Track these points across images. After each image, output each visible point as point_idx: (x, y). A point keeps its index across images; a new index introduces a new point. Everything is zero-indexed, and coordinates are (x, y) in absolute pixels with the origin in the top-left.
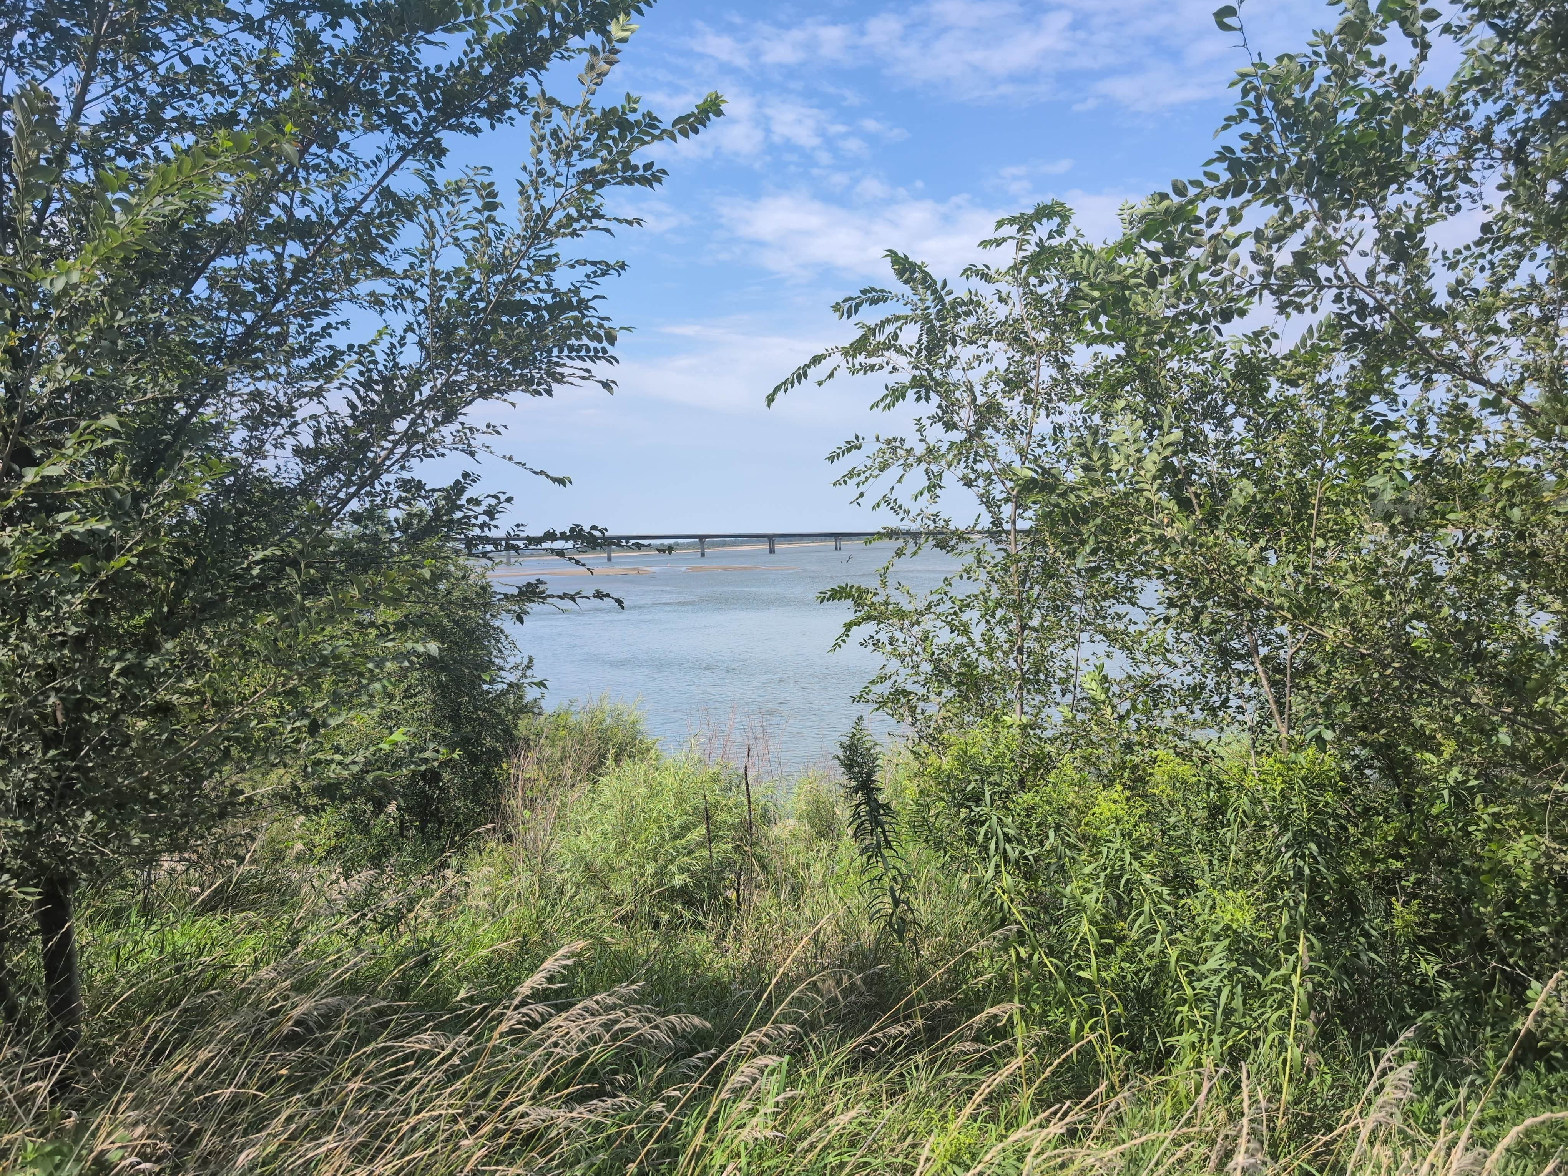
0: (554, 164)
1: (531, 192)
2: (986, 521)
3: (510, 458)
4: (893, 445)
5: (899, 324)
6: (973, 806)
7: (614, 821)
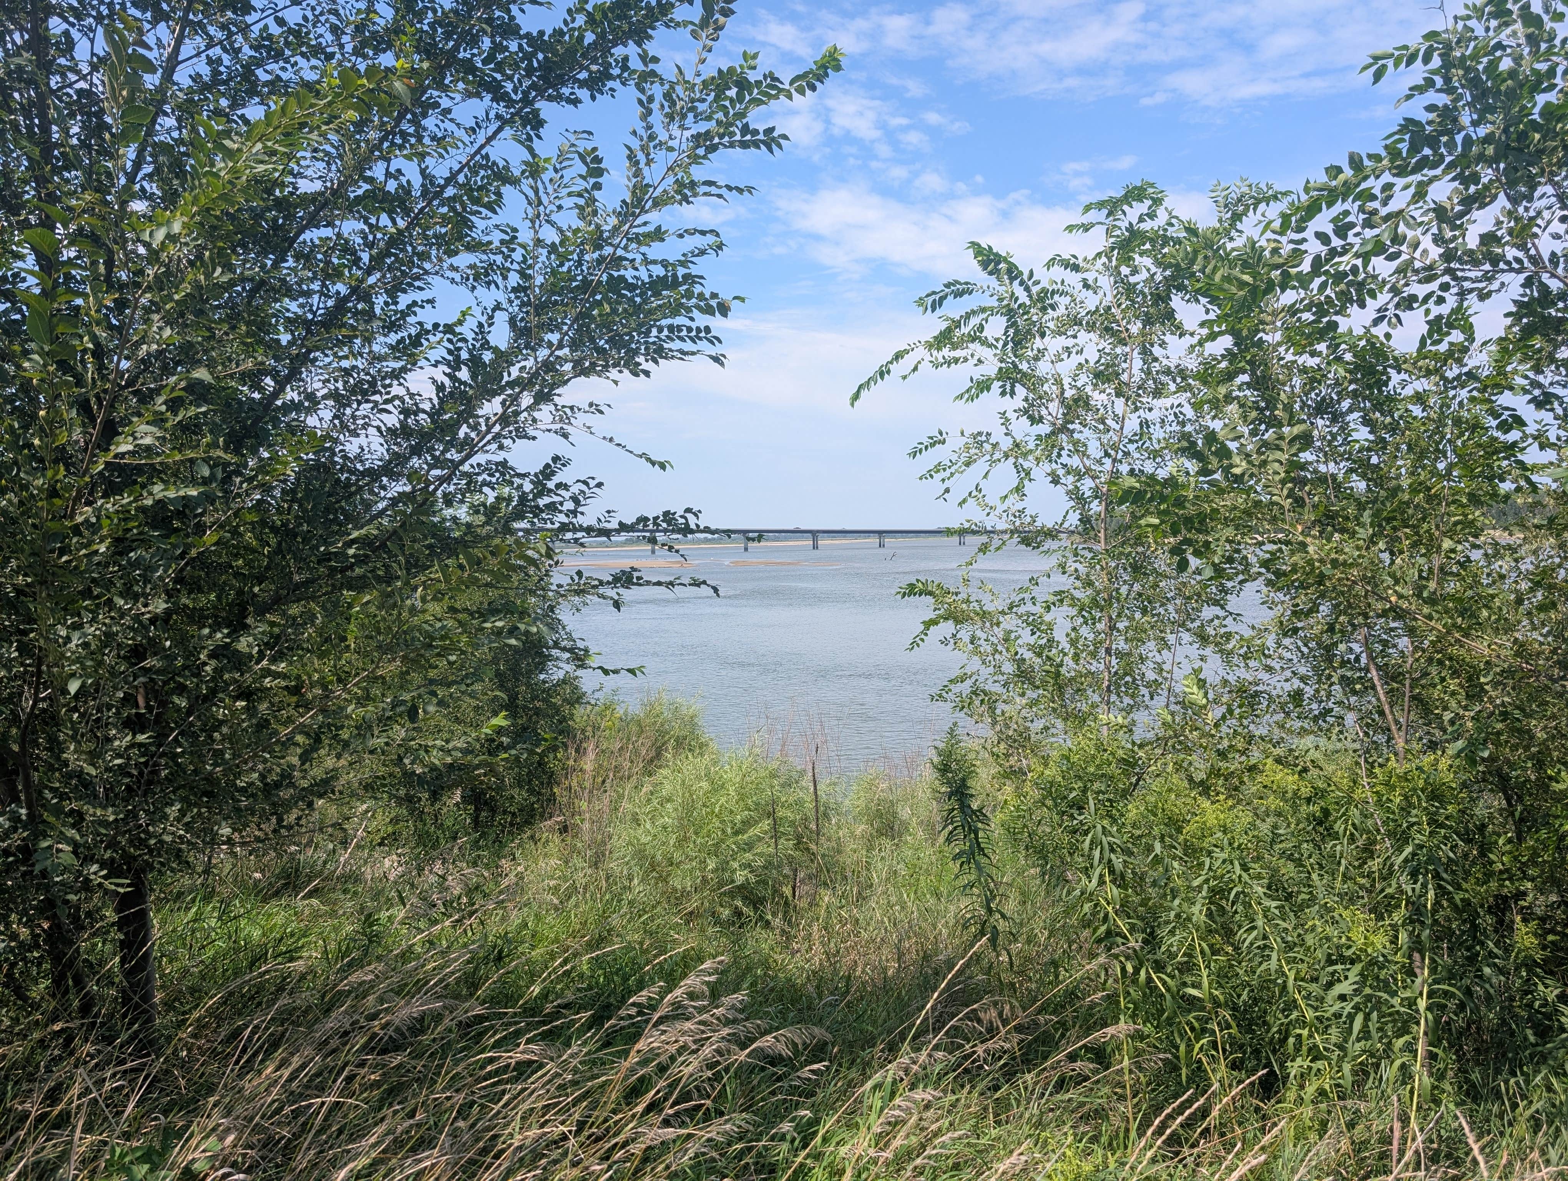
0: (667, 127)
1: (641, 157)
2: (1074, 519)
3: (611, 440)
4: (979, 440)
5: (984, 316)
6: (1075, 812)
7: (674, 815)
